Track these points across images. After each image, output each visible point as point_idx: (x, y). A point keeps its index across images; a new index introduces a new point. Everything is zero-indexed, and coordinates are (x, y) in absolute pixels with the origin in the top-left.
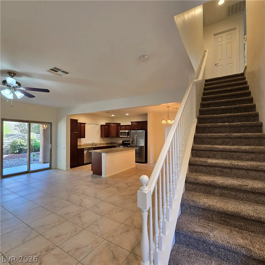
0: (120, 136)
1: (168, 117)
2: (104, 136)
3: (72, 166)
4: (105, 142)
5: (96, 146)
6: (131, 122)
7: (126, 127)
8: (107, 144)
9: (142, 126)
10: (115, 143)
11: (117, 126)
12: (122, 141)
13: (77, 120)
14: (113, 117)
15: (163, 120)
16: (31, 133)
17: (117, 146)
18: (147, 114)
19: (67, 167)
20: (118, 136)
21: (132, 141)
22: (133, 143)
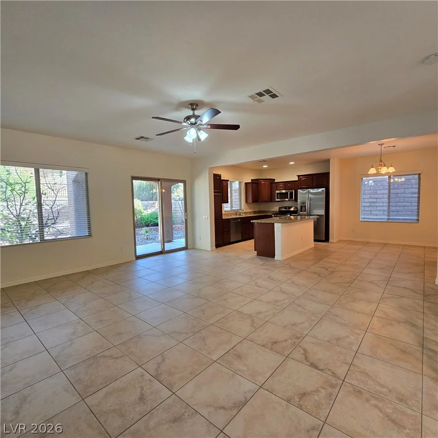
0: (277, 200)
1: (382, 162)
2: (250, 200)
3: (218, 245)
4: (252, 210)
5: (240, 215)
6: (298, 176)
7: (287, 184)
8: (255, 212)
9: (320, 180)
10: (268, 212)
11: (271, 183)
12: (278, 207)
13: (220, 176)
14: (265, 170)
15: (372, 167)
16: (135, 200)
17: (273, 216)
18: (330, 159)
19: (212, 246)
20: (271, 200)
21: (301, 207)
22: (304, 209)
